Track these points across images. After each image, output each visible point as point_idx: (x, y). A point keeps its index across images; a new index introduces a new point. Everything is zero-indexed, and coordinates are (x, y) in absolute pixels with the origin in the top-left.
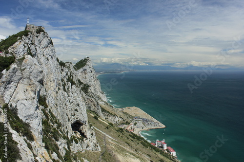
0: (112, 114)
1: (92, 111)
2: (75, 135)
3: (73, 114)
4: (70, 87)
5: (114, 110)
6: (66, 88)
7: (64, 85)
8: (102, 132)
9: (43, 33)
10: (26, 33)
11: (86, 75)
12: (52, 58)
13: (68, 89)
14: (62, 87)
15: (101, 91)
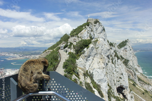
0: (146, 83)
1: (130, 79)
2: (119, 96)
3: (118, 81)
4: (117, 61)
5: (148, 80)
6: (114, 61)
7: (112, 60)
8: (139, 97)
9: (98, 23)
10: (88, 24)
11: (127, 53)
12: (105, 40)
13: (115, 62)
14: (111, 61)
15: (137, 64)
